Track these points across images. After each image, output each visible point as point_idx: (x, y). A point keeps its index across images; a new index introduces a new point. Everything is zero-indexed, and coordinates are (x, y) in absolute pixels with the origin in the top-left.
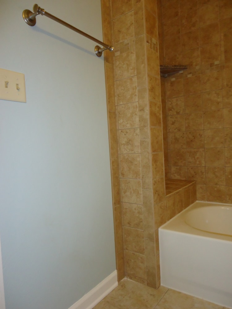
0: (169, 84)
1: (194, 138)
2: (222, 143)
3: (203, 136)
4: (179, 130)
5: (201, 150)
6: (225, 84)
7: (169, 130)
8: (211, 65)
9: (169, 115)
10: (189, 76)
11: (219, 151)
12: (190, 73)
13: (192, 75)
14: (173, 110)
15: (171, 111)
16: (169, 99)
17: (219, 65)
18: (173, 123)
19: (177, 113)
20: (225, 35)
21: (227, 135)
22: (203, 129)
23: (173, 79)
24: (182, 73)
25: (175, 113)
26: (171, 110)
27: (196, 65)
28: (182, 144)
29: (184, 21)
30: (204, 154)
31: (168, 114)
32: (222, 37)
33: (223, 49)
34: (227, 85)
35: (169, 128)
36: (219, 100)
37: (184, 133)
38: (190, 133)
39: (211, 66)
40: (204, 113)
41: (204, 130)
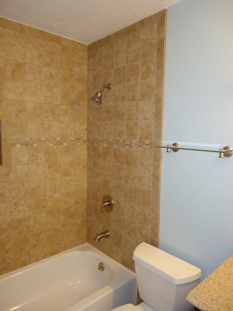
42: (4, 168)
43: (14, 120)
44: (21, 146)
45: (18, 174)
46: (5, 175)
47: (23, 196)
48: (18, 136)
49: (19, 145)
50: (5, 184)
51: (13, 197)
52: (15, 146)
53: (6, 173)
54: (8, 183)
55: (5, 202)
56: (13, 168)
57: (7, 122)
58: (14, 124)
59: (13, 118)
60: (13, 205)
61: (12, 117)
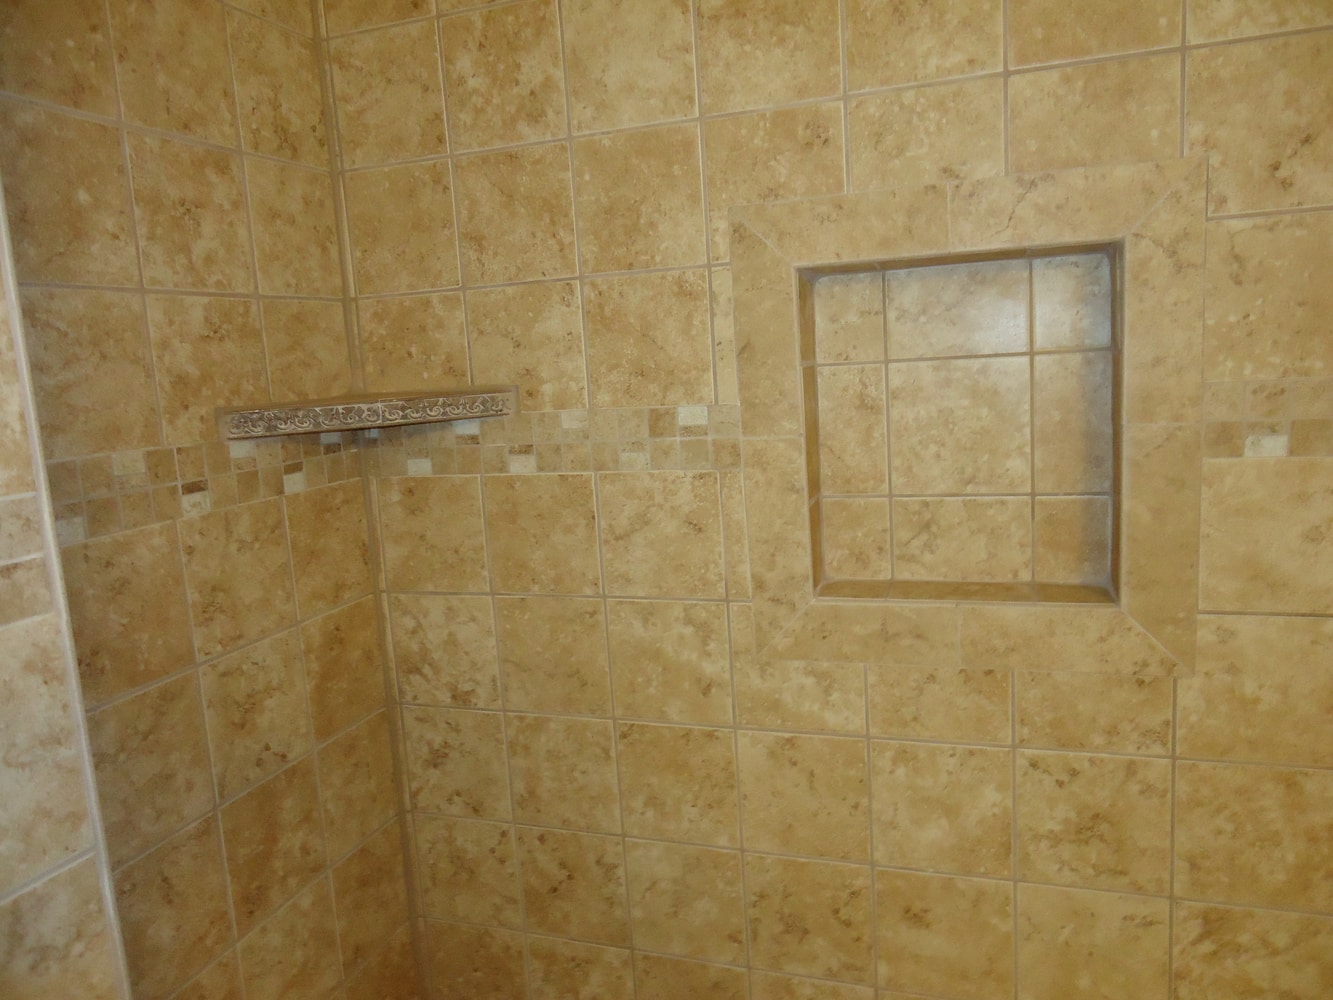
0: (396, 497)
1: (565, 873)
2: (733, 938)
3: (620, 872)
4: (476, 810)
5: (612, 954)
6: (746, 570)
7: (414, 795)
8: (659, 422)
9: (409, 698)
10: (521, 466)
11: (716, 986)
12: (526, 450)
13: (541, 469)
14: (427, 670)
15: (416, 679)
16: (402, 597)
17: (709, 438)
18: (437, 759)
19: (454, 697)
20: (738, 233)
21: (762, 896)
22: (620, 832)
23: (420, 467)
24: (474, 439)
25: (445, 697)
26: (418, 671)
27: (561, 404)
28: (498, 900)
29: (464, 63)
30: (630, 984)
31: (402, 692)
32: (723, 245)
33: (725, 328)
34: (760, 585)
35: (415, 785)
36: (709, 669)
37: (504, 834)
38: (541, 839)
39: (655, 431)
40: (624, 736)
41: (624, 835)
42: (1131, 621)
43: (1236, 225)
44: (1291, 452)
45: (1249, 688)
46: (1141, 683)
47: (1281, 877)
48: (1276, 360)
49: (1274, 447)
50: (1131, 749)
51: (1194, 866)
52: (1237, 452)
53: (1145, 664)
54: (1157, 749)
55: (1124, 880)
56: (1205, 636)
57: (1173, 253)
58: (1237, 258)
59: (1233, 207)
60: (1194, 928)
61: (1222, 201)
